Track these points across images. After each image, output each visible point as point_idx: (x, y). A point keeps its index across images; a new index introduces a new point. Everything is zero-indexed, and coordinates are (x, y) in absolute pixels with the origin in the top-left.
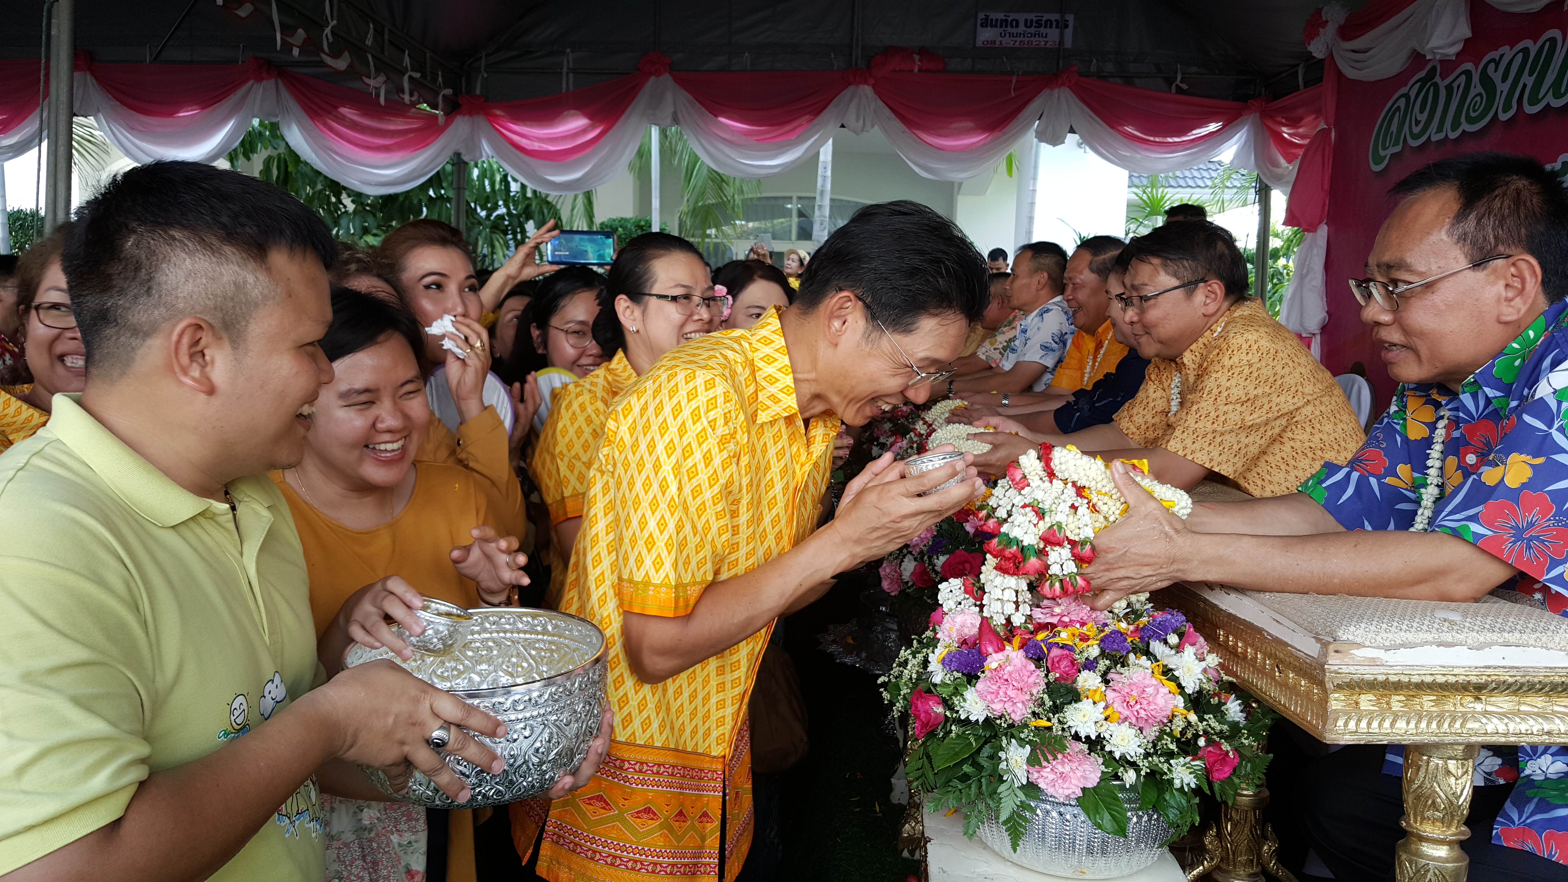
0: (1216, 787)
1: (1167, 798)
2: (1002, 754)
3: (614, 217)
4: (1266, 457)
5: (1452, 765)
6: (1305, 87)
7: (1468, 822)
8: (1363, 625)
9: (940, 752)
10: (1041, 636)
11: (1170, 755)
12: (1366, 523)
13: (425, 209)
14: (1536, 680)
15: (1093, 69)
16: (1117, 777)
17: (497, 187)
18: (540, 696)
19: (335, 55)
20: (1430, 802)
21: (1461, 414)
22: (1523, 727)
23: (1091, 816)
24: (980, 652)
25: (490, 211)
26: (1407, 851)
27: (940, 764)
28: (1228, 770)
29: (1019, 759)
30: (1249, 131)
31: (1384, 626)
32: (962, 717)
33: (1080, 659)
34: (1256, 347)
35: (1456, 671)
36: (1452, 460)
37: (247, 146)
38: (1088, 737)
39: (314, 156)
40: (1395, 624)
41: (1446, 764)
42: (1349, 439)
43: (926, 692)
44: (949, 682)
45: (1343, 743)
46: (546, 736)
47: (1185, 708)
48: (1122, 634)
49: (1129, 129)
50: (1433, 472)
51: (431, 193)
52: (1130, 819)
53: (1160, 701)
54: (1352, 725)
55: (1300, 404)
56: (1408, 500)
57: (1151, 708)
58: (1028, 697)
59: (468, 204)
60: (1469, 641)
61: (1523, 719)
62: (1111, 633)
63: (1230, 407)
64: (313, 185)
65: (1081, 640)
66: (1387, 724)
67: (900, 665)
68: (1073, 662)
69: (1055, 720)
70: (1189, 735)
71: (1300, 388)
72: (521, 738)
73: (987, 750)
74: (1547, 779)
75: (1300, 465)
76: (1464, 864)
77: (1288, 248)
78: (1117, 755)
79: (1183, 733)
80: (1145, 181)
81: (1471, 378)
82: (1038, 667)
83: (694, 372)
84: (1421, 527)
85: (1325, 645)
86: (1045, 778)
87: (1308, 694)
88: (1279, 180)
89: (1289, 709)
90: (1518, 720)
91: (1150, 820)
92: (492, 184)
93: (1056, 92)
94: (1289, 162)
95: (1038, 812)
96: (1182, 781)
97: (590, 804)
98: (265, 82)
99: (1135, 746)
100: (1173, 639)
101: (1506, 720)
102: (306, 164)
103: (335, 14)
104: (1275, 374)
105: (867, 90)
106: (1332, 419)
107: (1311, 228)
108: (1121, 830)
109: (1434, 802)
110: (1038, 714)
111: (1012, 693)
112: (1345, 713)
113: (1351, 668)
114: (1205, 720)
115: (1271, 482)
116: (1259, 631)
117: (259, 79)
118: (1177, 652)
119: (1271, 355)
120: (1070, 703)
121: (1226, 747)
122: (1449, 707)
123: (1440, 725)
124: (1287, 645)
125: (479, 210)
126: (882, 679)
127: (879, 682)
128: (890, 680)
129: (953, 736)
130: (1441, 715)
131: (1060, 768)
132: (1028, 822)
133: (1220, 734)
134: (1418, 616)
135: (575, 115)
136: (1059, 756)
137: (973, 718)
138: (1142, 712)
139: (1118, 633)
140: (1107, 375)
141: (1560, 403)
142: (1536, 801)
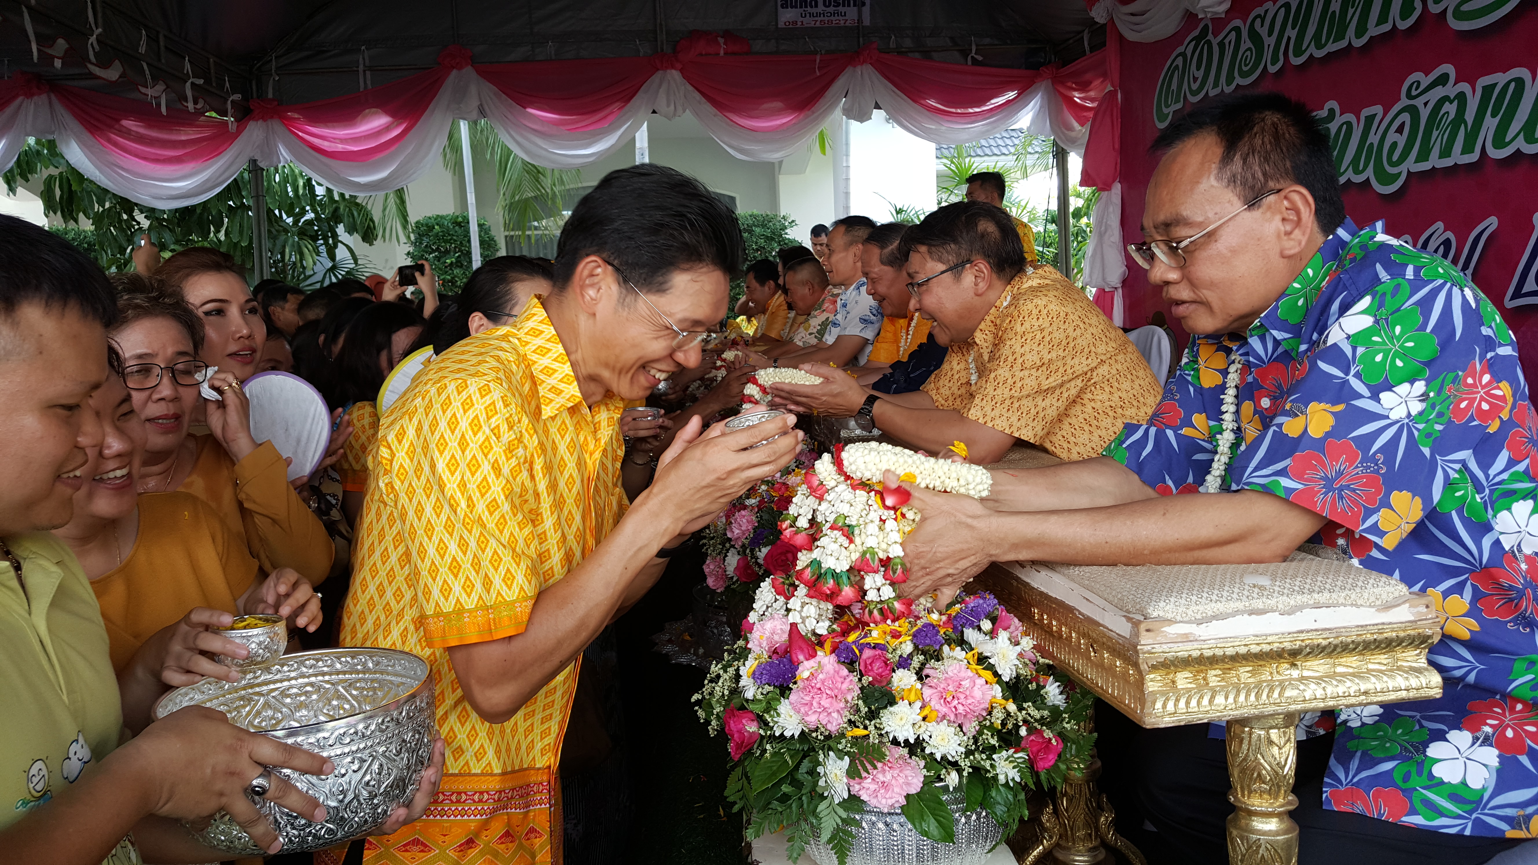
0: (1043, 776)
1: (994, 795)
2: (820, 769)
3: (429, 215)
4: (1069, 420)
5: (1274, 734)
6: (1091, 52)
7: (1295, 790)
8: (1172, 599)
9: (756, 774)
10: (852, 637)
11: (993, 750)
12: (1167, 478)
13: (226, 220)
14: (1349, 640)
15: (892, 45)
16: (939, 779)
17: (301, 192)
18: (366, 728)
19: (105, 64)
20: (1255, 775)
21: (1251, 359)
22: (1341, 690)
23: (917, 824)
24: (791, 661)
25: (297, 218)
26: (1238, 827)
27: (758, 786)
28: (1052, 757)
29: (838, 773)
30: (1042, 98)
31: (1194, 598)
32: (777, 734)
33: (893, 658)
34: (1045, 311)
35: (1270, 639)
36: (1248, 407)
37: (25, 166)
38: (906, 741)
39: (98, 173)
40: (1205, 595)
41: (1268, 733)
42: (1146, 394)
43: (739, 709)
44: (762, 697)
45: (1163, 726)
46: (375, 767)
47: (1004, 697)
48: (934, 627)
49: (931, 102)
50: (1228, 417)
51: (231, 203)
52: (958, 821)
53: (977, 693)
54: (1170, 706)
55: (1093, 365)
56: (1204, 450)
57: (969, 701)
58: (842, 705)
59: (270, 212)
60: (1280, 606)
61: (1340, 681)
62: (923, 626)
63: (1026, 373)
64: (101, 203)
65: (893, 637)
66: (1205, 701)
67: (711, 681)
68: (886, 662)
69: (871, 728)
70: (1010, 726)
71: (1093, 349)
72: (350, 771)
73: (806, 765)
74: (1363, 724)
75: (1103, 424)
76: (1294, 834)
78: (938, 757)
79: (1004, 724)
80: (952, 153)
81: (1257, 322)
82: (851, 671)
83: (465, 381)
85: (1136, 624)
86: (866, 790)
87: (1125, 676)
88: (1073, 142)
89: (1107, 691)
90: (1335, 683)
91: (978, 818)
92: (296, 190)
93: (859, 69)
94: (1082, 125)
95: (864, 824)
96: (1006, 776)
97: (407, 851)
98: (36, 98)
99: (955, 746)
100: (986, 625)
101: (1323, 685)
102: (91, 182)
103: (100, 21)
104: (1067, 337)
105: (675, 75)
106: (1129, 376)
107: (1108, 188)
108: (948, 836)
109: (1259, 775)
110: (854, 723)
111: (825, 703)
112: (1163, 693)
113: (1165, 646)
114: (1024, 709)
115: (1076, 444)
116: (1071, 609)
117: (29, 95)
118: (992, 638)
119: (1061, 318)
120: (886, 707)
121: (1048, 734)
122: (1266, 676)
123: (1258, 696)
124: (1099, 625)
125: (284, 216)
126: (695, 697)
127: (693, 700)
128: (704, 697)
129: (768, 755)
130: (1258, 686)
131: (881, 777)
132: (854, 837)
133: (1042, 721)
134: (1227, 584)
135: (375, 113)
136: (879, 765)
137: (788, 734)
138: (960, 708)
139: (930, 626)
140: (921, 346)
141: (1354, 349)
142: (1359, 754)
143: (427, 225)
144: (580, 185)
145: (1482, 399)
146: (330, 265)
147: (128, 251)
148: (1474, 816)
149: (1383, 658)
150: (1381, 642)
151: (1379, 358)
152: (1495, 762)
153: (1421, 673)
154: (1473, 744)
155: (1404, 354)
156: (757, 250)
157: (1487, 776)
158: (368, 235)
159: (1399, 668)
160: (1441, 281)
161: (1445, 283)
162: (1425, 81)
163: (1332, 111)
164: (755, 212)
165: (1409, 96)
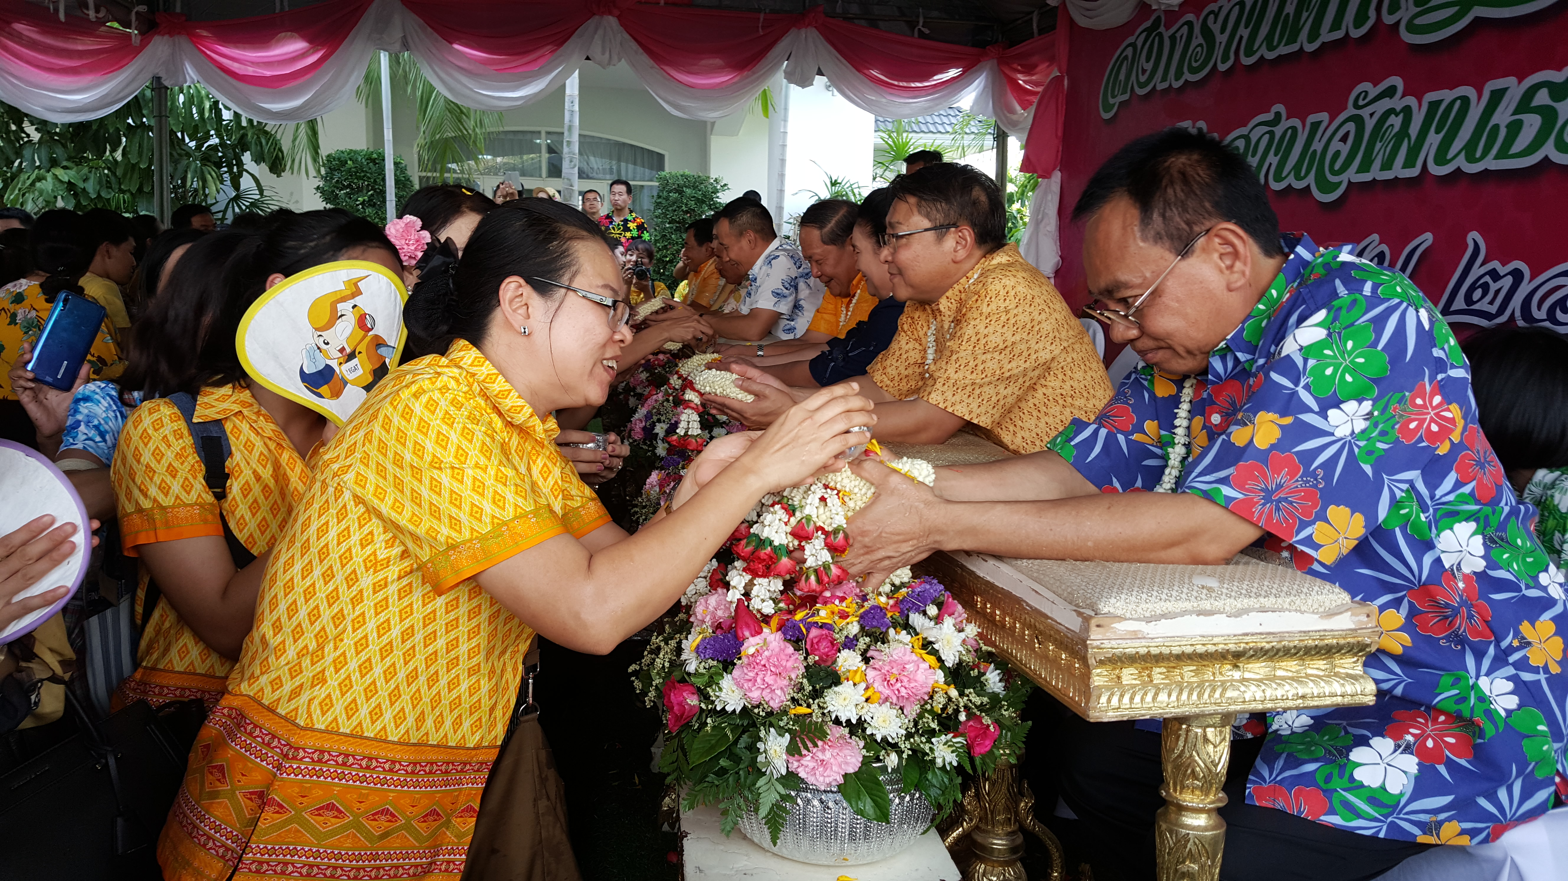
0: (978, 762)
1: (930, 777)
2: (761, 745)
3: (342, 149)
5: (1210, 732)
6: (1040, 34)
7: (1226, 788)
8: (1123, 596)
9: (694, 746)
10: (799, 616)
11: (932, 733)
12: (1114, 480)
13: (124, 139)
14: (1292, 645)
15: (839, 10)
16: (878, 760)
17: (207, 115)
20: (1189, 771)
22: (1279, 693)
23: (853, 803)
24: (736, 637)
25: (200, 142)
26: (1167, 821)
27: (695, 759)
28: (988, 744)
29: (778, 749)
30: (987, 78)
31: (1144, 596)
32: (718, 708)
33: (840, 638)
34: (1013, 293)
35: (1216, 640)
36: (1198, 420)
38: (848, 721)
40: (1155, 593)
41: (1205, 732)
43: (679, 682)
44: (704, 671)
47: (946, 683)
48: (881, 609)
49: (874, 73)
50: (1180, 431)
51: (130, 121)
52: (892, 801)
53: (921, 677)
54: (1115, 701)
55: (1057, 352)
56: (1155, 456)
57: (912, 685)
58: (786, 682)
59: (173, 133)
60: (1227, 608)
61: (1279, 684)
62: (871, 608)
63: (988, 356)
65: (840, 617)
66: (1149, 698)
67: (651, 652)
68: (832, 642)
69: (815, 707)
70: (950, 711)
73: (745, 740)
74: (1292, 734)
75: (1051, 411)
76: (1221, 831)
77: (1023, 194)
78: (879, 738)
79: (944, 709)
80: (890, 126)
82: (797, 649)
84: (1168, 486)
85: (1087, 619)
86: (805, 768)
87: (1070, 668)
88: (1015, 126)
89: (1050, 683)
90: (1274, 686)
91: (912, 800)
92: (201, 112)
93: (803, 32)
94: (1026, 109)
95: (799, 801)
96: (944, 760)
99: (897, 727)
100: (932, 610)
101: (1263, 687)
104: (1032, 321)
105: (611, 22)
107: (1046, 175)
108: (883, 816)
109: (1193, 771)
110: (797, 701)
111: (769, 679)
112: (1108, 688)
113: (1113, 642)
114: (965, 695)
116: (1018, 601)
118: (936, 624)
120: (830, 687)
121: (986, 720)
122: (1209, 676)
123: (1200, 696)
124: (1047, 617)
125: (187, 140)
126: (632, 668)
127: (630, 670)
128: (641, 668)
129: (708, 728)
130: (1201, 684)
131: (820, 756)
132: (787, 812)
133: (981, 707)
134: (1176, 584)
135: (292, 37)
136: (820, 743)
137: (729, 709)
138: (903, 690)
139: (877, 608)
140: (860, 323)
141: (1306, 360)
142: (1284, 755)
143: (339, 159)
144: (501, 129)
145: (1432, 420)
146: (234, 194)
147: (16, 164)
148: (1390, 819)
149: (1321, 664)
150: (1321, 648)
151: (1329, 371)
152: (1414, 769)
153: (1356, 680)
154: (1395, 751)
155: (1354, 370)
156: (686, 212)
157: (1406, 782)
158: (277, 166)
159: (1336, 675)
160: (1397, 301)
161: (1401, 302)
162: (1374, 92)
163: (1278, 115)
164: (687, 172)
165: (1356, 106)
